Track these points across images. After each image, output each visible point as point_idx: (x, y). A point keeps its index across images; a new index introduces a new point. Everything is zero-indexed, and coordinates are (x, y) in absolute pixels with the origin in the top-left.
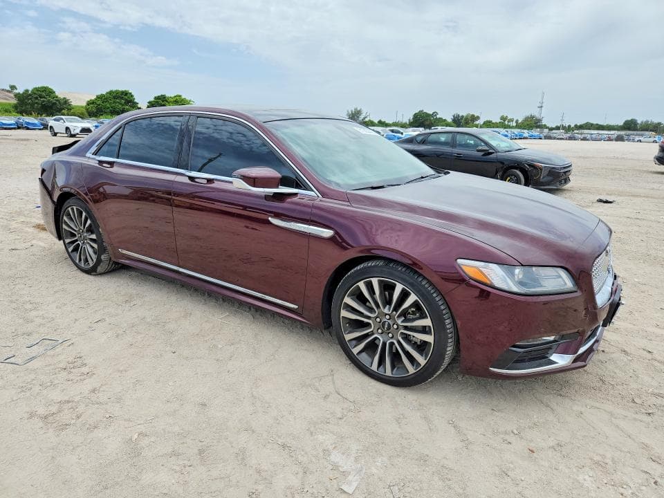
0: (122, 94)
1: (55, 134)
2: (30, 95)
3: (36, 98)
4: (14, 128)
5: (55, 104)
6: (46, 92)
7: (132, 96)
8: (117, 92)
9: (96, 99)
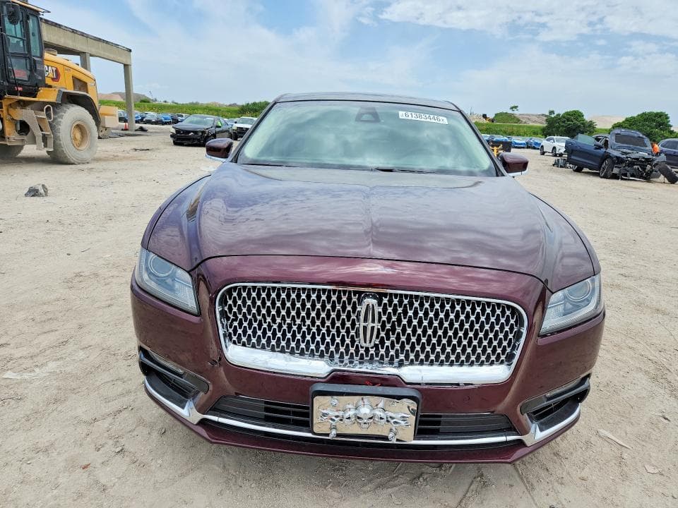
0: (655, 117)
1: (543, 153)
2: (560, 119)
3: (564, 122)
4: (523, 148)
5: (579, 126)
6: (577, 115)
7: (667, 118)
8: (650, 114)
9: (623, 122)
